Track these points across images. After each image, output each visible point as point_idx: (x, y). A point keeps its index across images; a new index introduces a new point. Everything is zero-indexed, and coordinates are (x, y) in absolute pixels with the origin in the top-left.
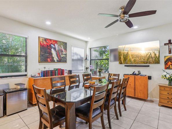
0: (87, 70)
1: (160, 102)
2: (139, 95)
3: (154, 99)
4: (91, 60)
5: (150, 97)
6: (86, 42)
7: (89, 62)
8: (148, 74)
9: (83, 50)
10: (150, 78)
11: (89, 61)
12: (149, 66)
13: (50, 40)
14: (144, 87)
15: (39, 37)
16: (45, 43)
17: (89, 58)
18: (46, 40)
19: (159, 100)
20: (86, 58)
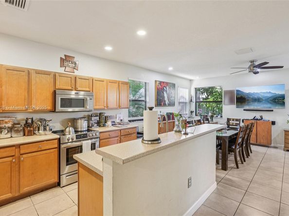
0: (191, 114)
1: (285, 147)
2: (262, 141)
3: (278, 145)
4: (196, 102)
5: (274, 143)
6: (191, 80)
7: (193, 105)
8: (271, 120)
9: (187, 91)
10: (273, 123)
11: (194, 103)
12: (272, 111)
13: (163, 82)
14: (268, 132)
15: (156, 81)
16: (160, 86)
17: (194, 100)
18: (161, 83)
19: (283, 146)
20: (191, 100)
